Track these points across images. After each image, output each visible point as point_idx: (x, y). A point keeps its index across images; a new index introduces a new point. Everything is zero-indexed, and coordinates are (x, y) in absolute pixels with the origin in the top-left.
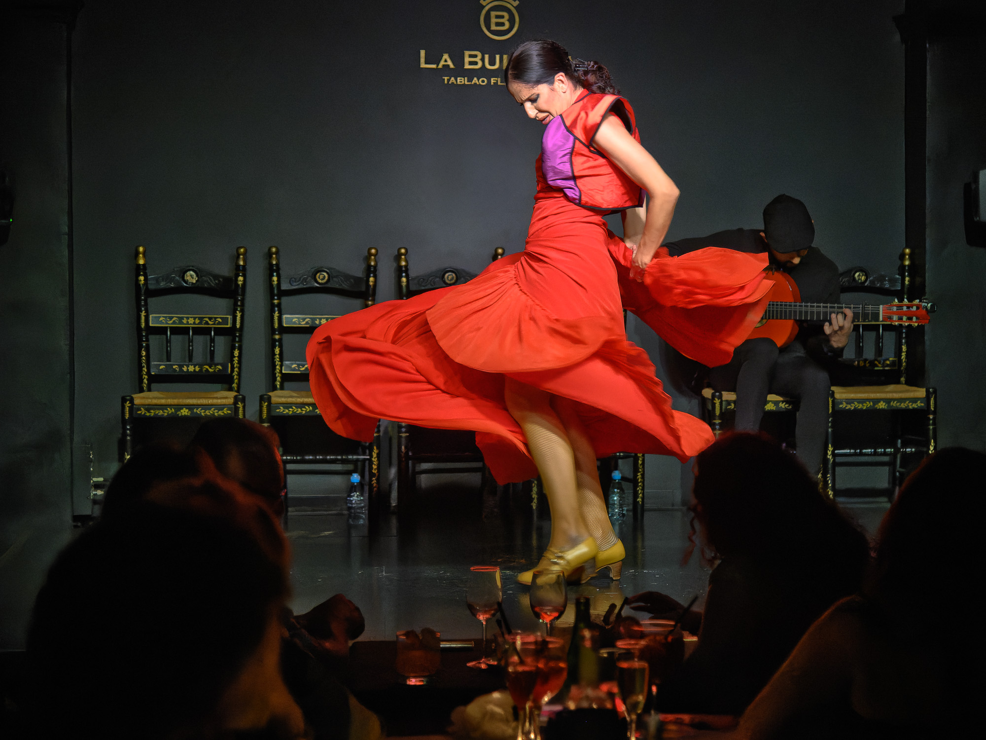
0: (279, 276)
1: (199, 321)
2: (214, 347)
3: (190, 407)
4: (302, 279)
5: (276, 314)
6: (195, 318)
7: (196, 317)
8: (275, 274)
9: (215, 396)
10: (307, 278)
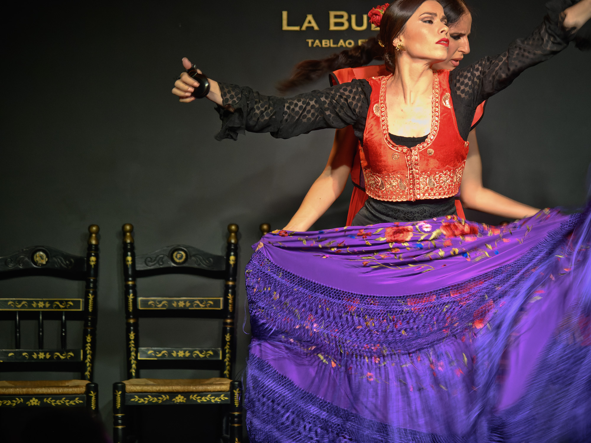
0: (133, 256)
1: (49, 305)
2: (65, 332)
3: (40, 397)
4: (158, 258)
5: (131, 296)
6: (45, 302)
7: (47, 301)
8: (129, 253)
9: (67, 384)
10: (163, 258)
